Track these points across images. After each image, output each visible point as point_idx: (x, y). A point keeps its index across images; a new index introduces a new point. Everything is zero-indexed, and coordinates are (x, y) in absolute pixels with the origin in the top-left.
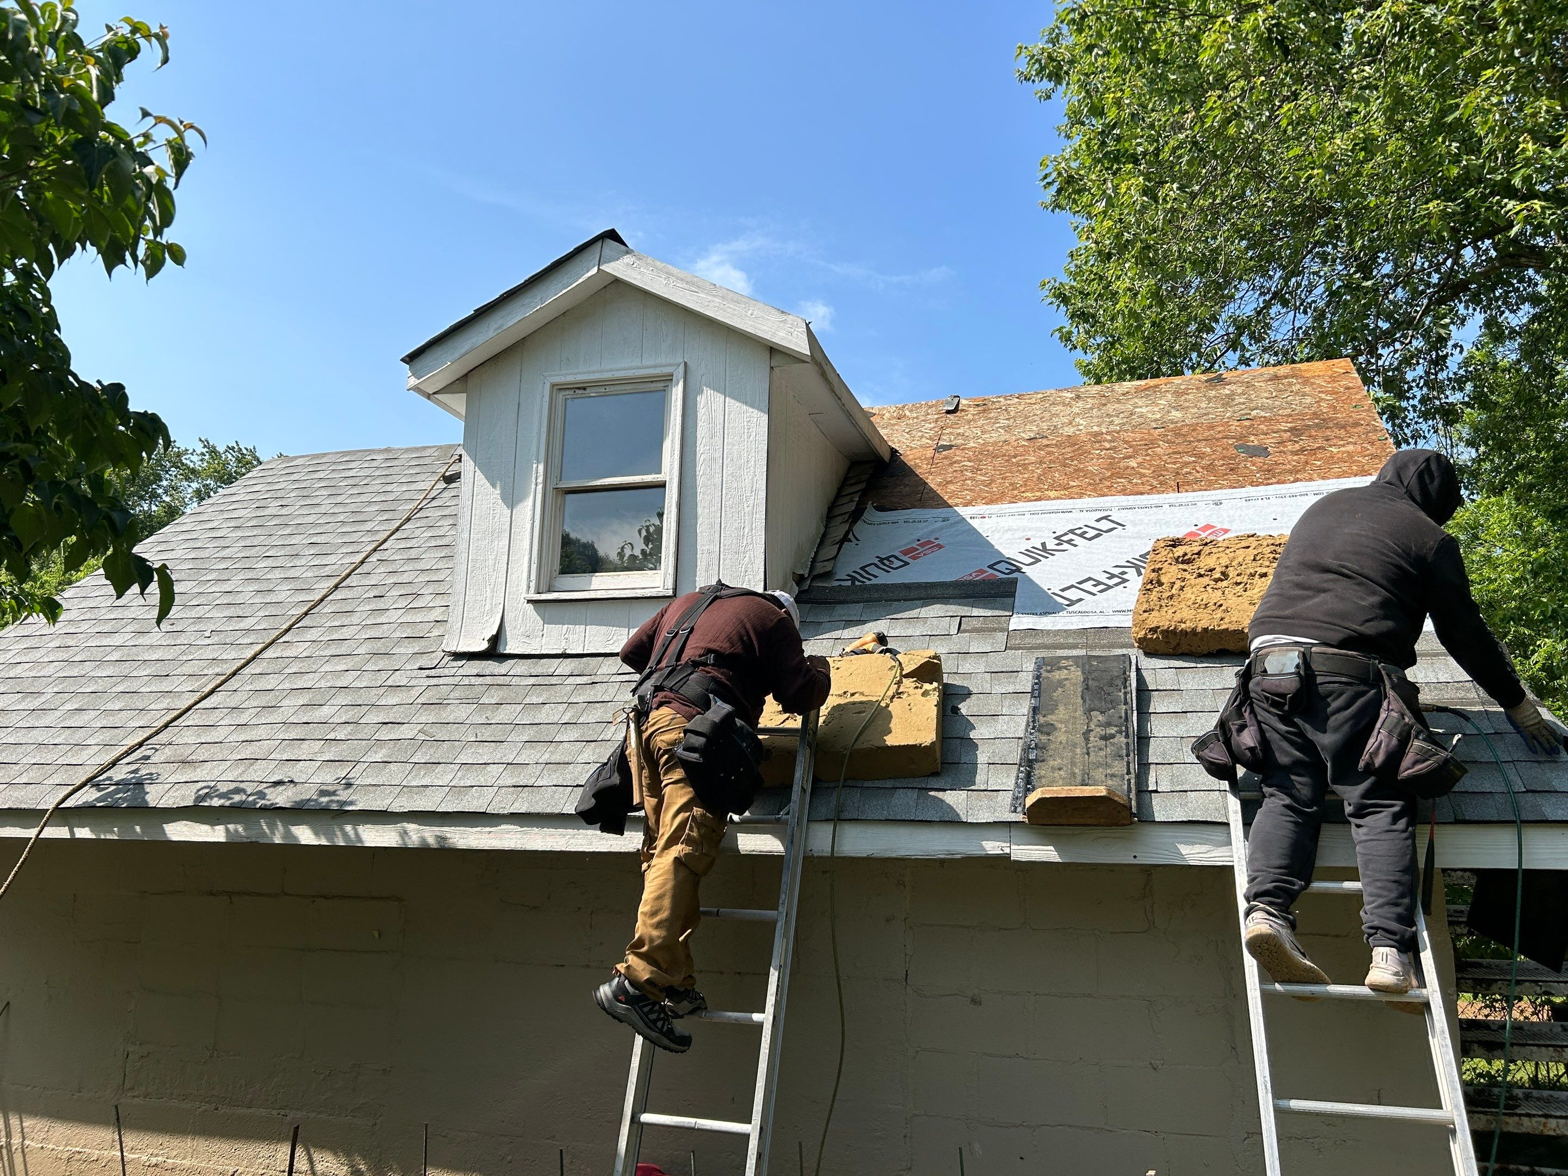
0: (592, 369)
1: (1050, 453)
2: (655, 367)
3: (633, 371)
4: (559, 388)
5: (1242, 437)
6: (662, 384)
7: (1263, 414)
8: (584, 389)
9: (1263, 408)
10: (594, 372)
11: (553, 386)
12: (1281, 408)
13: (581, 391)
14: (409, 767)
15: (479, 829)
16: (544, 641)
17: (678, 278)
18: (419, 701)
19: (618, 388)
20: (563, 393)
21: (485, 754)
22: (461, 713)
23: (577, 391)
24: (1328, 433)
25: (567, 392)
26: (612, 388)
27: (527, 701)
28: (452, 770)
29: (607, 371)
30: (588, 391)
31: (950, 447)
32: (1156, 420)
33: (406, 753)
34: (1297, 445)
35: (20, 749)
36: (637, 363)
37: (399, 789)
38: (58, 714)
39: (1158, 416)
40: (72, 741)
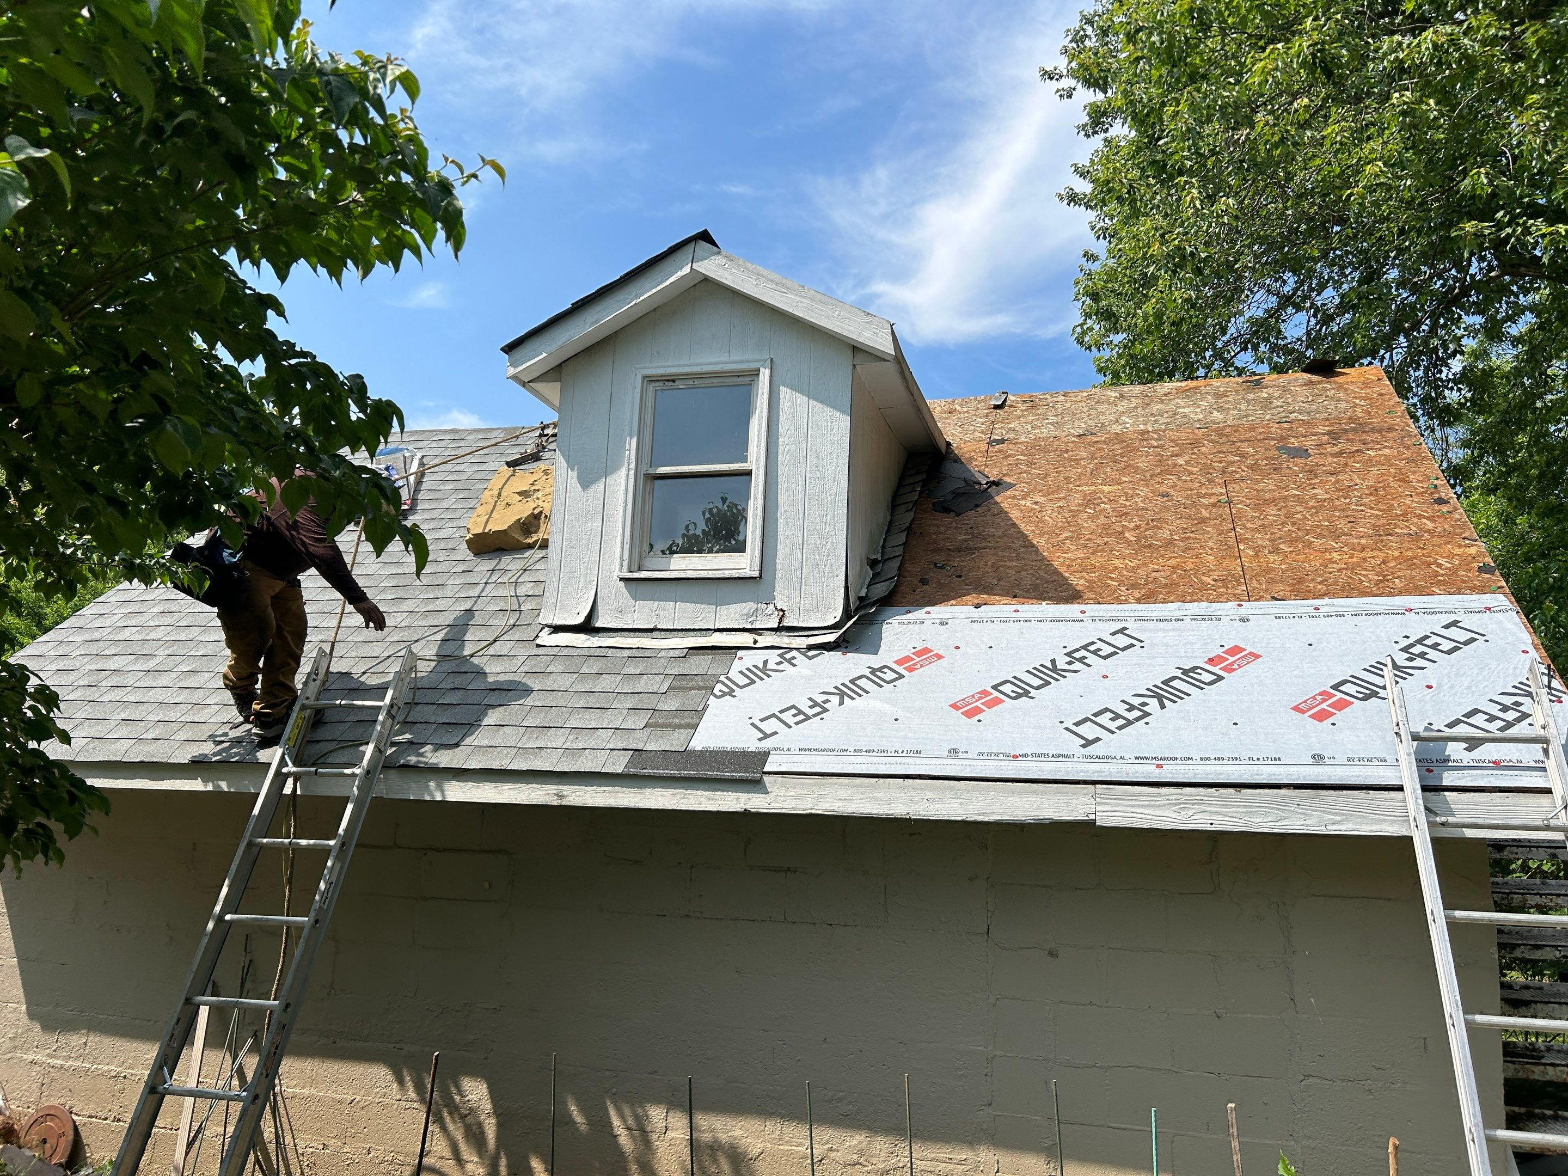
0: (682, 362)
1: (1099, 449)
2: (742, 362)
3: (721, 366)
4: (650, 380)
5: (1283, 438)
6: (749, 379)
7: (1300, 417)
8: (674, 381)
9: (1300, 411)
10: (684, 365)
11: (644, 377)
12: (1317, 412)
13: (671, 384)
14: (522, 730)
15: (594, 788)
16: (635, 617)
17: (768, 279)
18: (522, 669)
19: (706, 381)
20: (654, 384)
21: (591, 720)
22: (565, 682)
23: (667, 383)
24: (1364, 437)
25: (657, 384)
26: (700, 381)
27: (625, 671)
28: (563, 734)
29: (697, 365)
30: (677, 383)
31: (1002, 441)
32: (1199, 420)
33: (517, 717)
34: (1335, 448)
35: (141, 707)
36: (725, 358)
37: (515, 750)
38: (174, 675)
39: (1201, 417)
40: (191, 701)
